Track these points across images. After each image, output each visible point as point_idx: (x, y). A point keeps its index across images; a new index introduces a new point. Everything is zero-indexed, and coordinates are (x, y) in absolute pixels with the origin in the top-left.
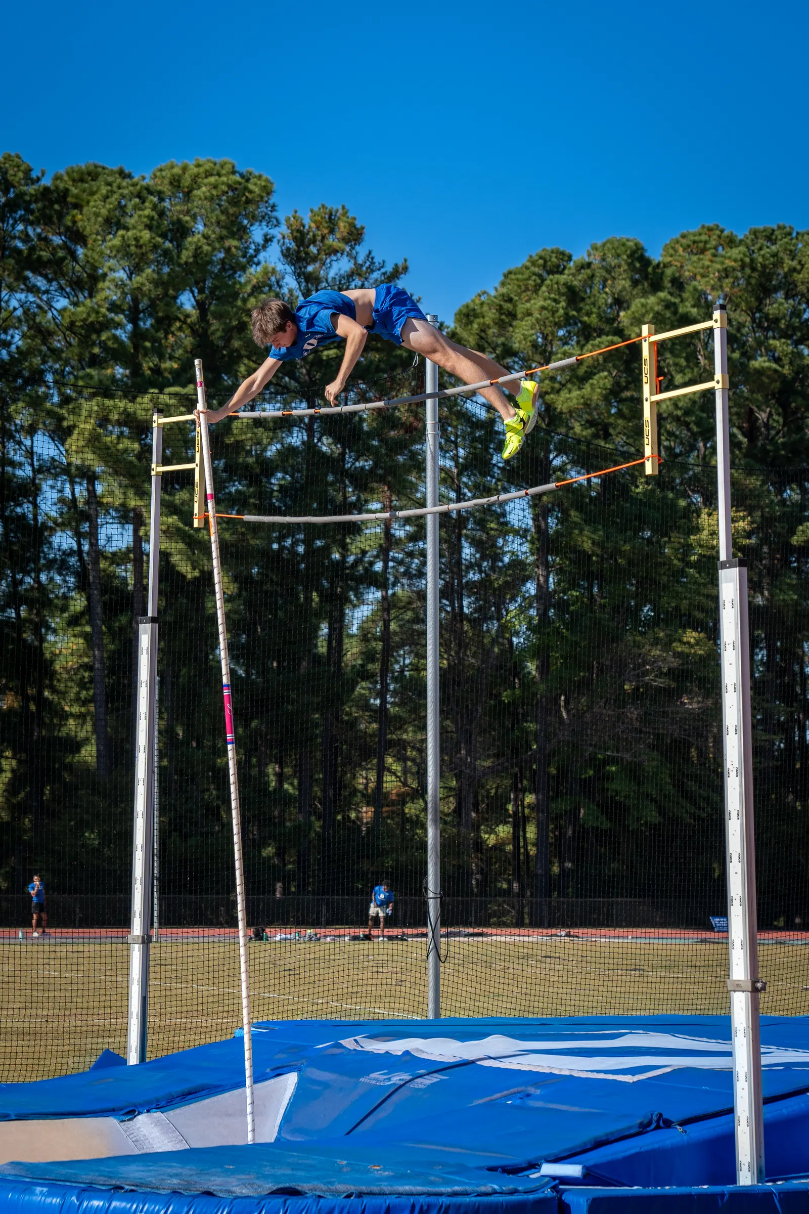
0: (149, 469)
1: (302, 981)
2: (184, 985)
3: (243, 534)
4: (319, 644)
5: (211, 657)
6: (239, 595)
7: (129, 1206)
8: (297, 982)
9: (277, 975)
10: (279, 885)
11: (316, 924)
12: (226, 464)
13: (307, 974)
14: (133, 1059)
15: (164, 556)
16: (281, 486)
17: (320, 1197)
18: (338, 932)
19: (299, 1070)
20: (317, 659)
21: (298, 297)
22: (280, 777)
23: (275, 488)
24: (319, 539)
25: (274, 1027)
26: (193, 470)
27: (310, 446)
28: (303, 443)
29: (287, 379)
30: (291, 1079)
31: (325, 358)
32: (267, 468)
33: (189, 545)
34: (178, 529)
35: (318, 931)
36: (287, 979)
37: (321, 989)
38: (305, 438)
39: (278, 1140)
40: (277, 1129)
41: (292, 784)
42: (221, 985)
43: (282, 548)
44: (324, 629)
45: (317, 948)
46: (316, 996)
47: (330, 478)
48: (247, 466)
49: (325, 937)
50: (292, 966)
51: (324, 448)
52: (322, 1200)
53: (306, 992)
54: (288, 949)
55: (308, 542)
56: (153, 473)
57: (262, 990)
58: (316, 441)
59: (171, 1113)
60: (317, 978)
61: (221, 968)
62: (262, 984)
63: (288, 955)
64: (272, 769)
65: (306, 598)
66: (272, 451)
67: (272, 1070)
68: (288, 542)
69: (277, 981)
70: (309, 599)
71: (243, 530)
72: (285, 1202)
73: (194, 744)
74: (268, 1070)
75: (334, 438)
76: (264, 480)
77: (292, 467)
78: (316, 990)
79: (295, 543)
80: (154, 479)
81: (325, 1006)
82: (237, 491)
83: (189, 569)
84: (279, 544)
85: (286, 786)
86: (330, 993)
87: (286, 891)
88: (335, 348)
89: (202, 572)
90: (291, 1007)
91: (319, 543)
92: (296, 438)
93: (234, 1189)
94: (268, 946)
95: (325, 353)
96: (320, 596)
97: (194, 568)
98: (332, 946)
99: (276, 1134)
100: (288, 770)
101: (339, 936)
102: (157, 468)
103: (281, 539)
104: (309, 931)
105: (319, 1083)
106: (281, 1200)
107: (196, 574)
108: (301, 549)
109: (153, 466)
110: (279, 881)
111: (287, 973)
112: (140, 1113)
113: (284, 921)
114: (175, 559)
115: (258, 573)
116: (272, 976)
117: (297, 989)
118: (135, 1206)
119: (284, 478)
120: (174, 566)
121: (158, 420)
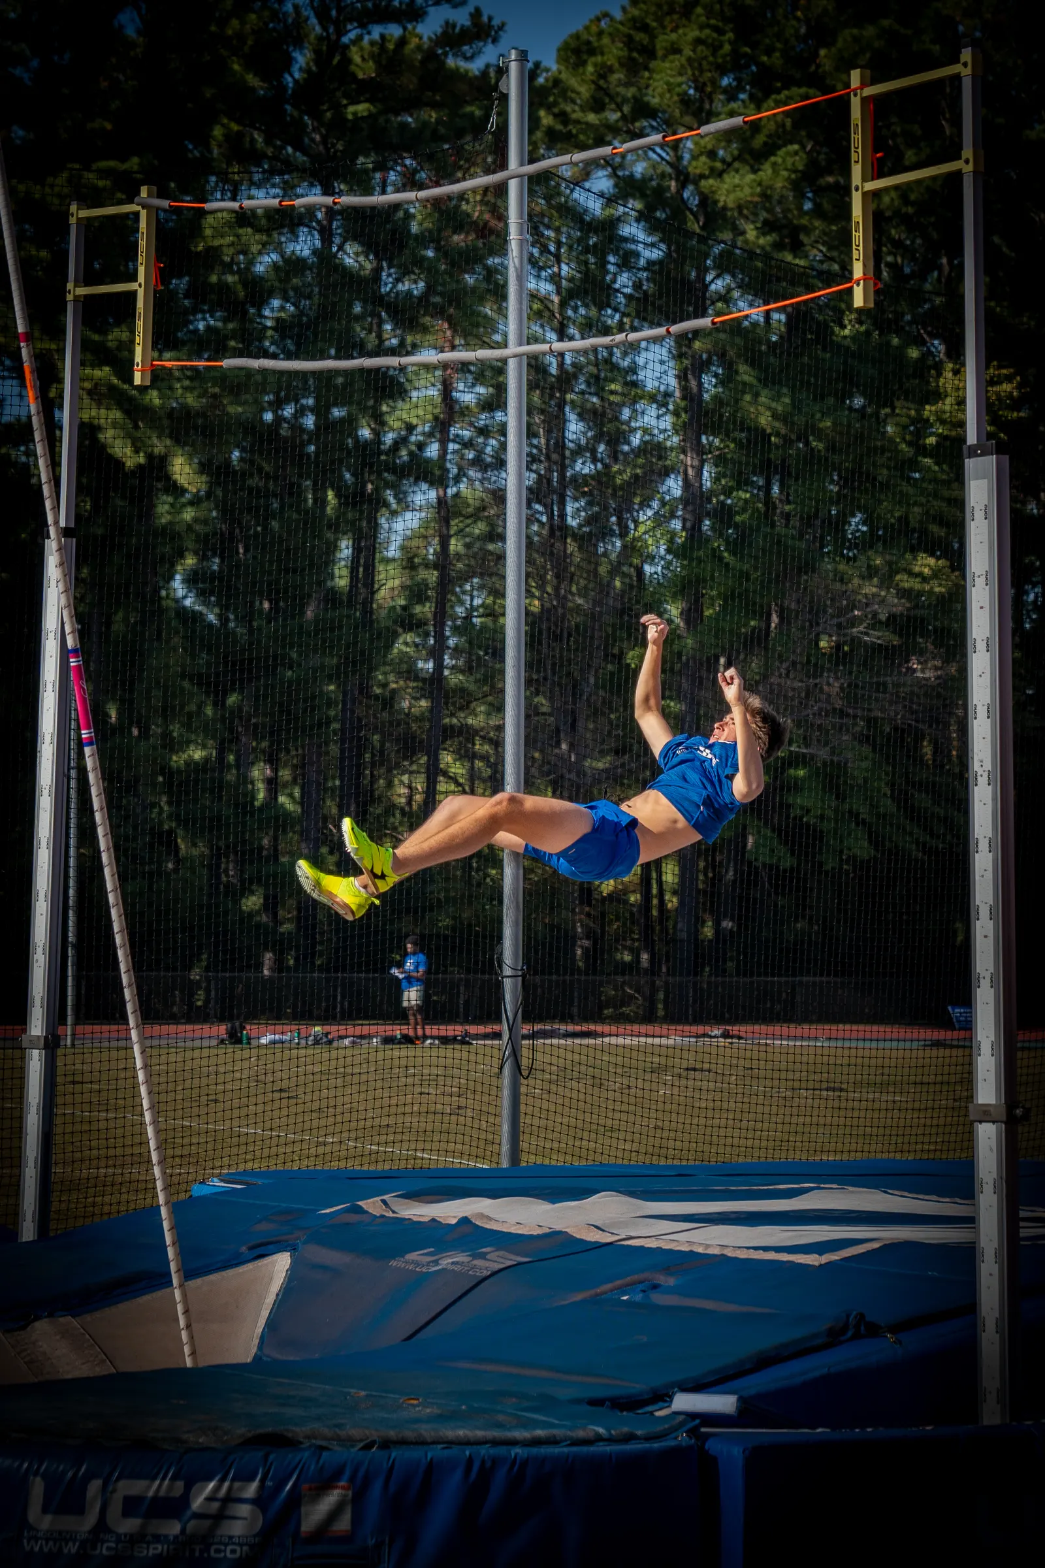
0: (64, 291)
1: (300, 1109)
2: (111, 1115)
3: (214, 396)
4: (337, 572)
5: (163, 593)
6: (209, 494)
7: (16, 1464)
8: (293, 1110)
9: (260, 1099)
10: (268, 957)
11: (326, 1017)
12: (190, 284)
13: (308, 1098)
14: (28, 1231)
15: (87, 432)
16: (278, 320)
17: (322, 1448)
18: (358, 1030)
19: (292, 1248)
20: (332, 598)
21: (307, 18)
22: (273, 785)
23: (269, 323)
24: (336, 405)
25: (254, 1180)
26: (134, 293)
27: (325, 257)
28: (314, 252)
29: (290, 150)
30: (282, 1263)
31: (350, 117)
32: (258, 291)
33: (127, 413)
34: (112, 388)
35: (327, 1028)
36: (277, 1104)
37: (331, 1120)
38: (318, 244)
39: (257, 1358)
40: (256, 1341)
41: (291, 796)
42: (171, 1114)
43: (279, 420)
44: (345, 549)
45: (326, 1055)
46: (322, 1132)
47: (358, 309)
48: (223, 287)
49: (341, 1038)
50: (285, 1084)
51: (349, 261)
52: (325, 1454)
53: (307, 1126)
54: (278, 1056)
55: (321, 411)
56: (70, 297)
57: (236, 1123)
58: (335, 249)
59: (88, 1318)
60: (324, 1103)
61: (171, 1087)
62: (236, 1113)
63: (278, 1066)
64: (259, 772)
65: (315, 500)
66: (262, 266)
67: (251, 1248)
68: (288, 411)
69: (260, 1108)
70: (321, 502)
71: (217, 390)
72: (266, 1457)
73: (135, 732)
74: (244, 1249)
75: (362, 244)
76: (252, 311)
77: (296, 289)
78: (323, 1122)
79: (301, 412)
80: (70, 308)
81: (336, 1148)
82: (208, 328)
83: (128, 451)
84: (275, 412)
85: (282, 799)
86: (346, 1127)
87: (279, 965)
88: (366, 101)
89: (150, 457)
90: (281, 1150)
91: (337, 413)
92: (304, 245)
93: (185, 1436)
94: (246, 1053)
95: (351, 109)
96: (338, 495)
97: (137, 451)
98: (349, 1052)
99: (254, 1350)
100: (285, 774)
101: (362, 1037)
102: (75, 291)
103: (277, 405)
104: (317, 1029)
105: (324, 1268)
106: (261, 1454)
107: (141, 459)
108: (309, 421)
109: (70, 286)
110: (266, 949)
111: (277, 1095)
112: (37, 1318)
113: (275, 1013)
114: (108, 436)
115: (241, 459)
116: (253, 1100)
117: (292, 1120)
118: (25, 1465)
119: (282, 308)
120: (103, 447)
121: (78, 213)
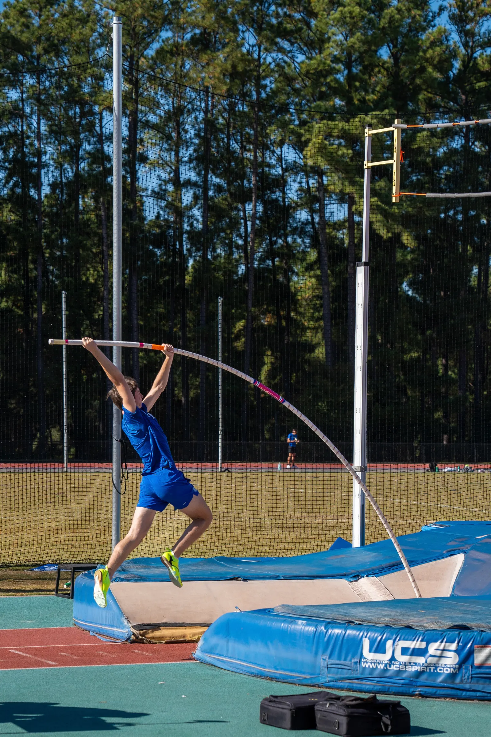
0: (363, 164)
1: (462, 497)
2: (385, 499)
3: (420, 208)
4: (472, 279)
5: (399, 289)
6: (418, 248)
7: (358, 633)
8: (459, 498)
9: (446, 493)
10: (445, 436)
11: (470, 461)
12: (410, 162)
13: (466, 493)
14: (356, 543)
15: (371, 224)
16: (446, 175)
17: (482, 631)
18: (486, 466)
19: (465, 552)
20: (470, 289)
21: (459, 47)
22: (446, 367)
23: (443, 177)
24: (472, 210)
25: (448, 525)
26: (392, 165)
27: (466, 148)
28: (462, 146)
29: (452, 103)
30: (460, 558)
31: (477, 88)
32: (438, 164)
33: (384, 216)
34: (378, 206)
36: (452, 496)
37: (475, 502)
38: (463, 142)
39: (452, 595)
40: (451, 589)
41: (453, 372)
42: (409, 499)
43: (447, 217)
44: (476, 270)
45: (472, 476)
46: (471, 507)
47: (480, 169)
48: (424, 163)
49: (477, 469)
50: (456, 488)
51: (477, 150)
52: (483, 633)
53: (465, 504)
54: (453, 476)
55: (465, 212)
56: (365, 167)
57: (436, 503)
58: (471, 144)
59: (382, 577)
60: (472, 495)
61: (409, 488)
62: (436, 499)
63: (453, 481)
64: (440, 362)
65: (463, 250)
66: (441, 152)
67: (448, 552)
68: (451, 213)
69: (446, 497)
70: (465, 250)
71: (421, 205)
72: (459, 634)
73: (389, 346)
74: (445, 552)
75: (482, 142)
76: (435, 172)
77: (454, 162)
78: (472, 503)
79: (456, 214)
80: (366, 171)
81: (477, 513)
82: (418, 179)
83: (385, 231)
84: (445, 214)
85: (450, 373)
86: (481, 505)
87: (449, 440)
88: (485, 81)
89: (394, 234)
90: (455, 514)
91: (472, 213)
92: (457, 143)
93: (425, 625)
94: (440, 475)
95: (478, 84)
96: (473, 247)
97: (388, 232)
98: (482, 475)
99: (451, 592)
100: (451, 363)
101: (487, 469)
102: (368, 164)
103: (446, 211)
104: (466, 466)
105: (479, 560)
106: (457, 633)
107: (390, 235)
108: (460, 217)
109: (366, 162)
110: (446, 434)
111: (453, 492)
112: (362, 577)
113: (449, 459)
114: (376, 226)
115: (431, 234)
116: (443, 494)
117: (459, 502)
118: (361, 634)
119: (448, 170)
120: (375, 230)
121: (368, 132)
